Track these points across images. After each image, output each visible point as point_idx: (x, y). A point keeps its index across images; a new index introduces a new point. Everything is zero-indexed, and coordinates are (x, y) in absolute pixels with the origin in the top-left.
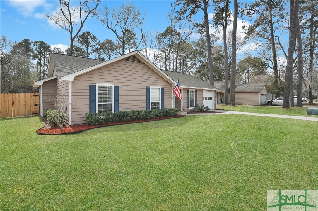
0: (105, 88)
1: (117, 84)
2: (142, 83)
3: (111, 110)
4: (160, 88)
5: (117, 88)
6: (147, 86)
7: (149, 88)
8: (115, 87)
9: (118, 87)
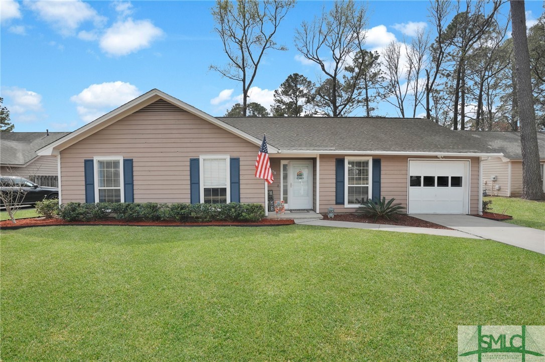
0: (109, 164)
1: (129, 157)
2: (179, 150)
3: (119, 200)
4: (228, 158)
5: (128, 163)
6: (194, 156)
7: (198, 160)
8: (125, 161)
9: (131, 161)
